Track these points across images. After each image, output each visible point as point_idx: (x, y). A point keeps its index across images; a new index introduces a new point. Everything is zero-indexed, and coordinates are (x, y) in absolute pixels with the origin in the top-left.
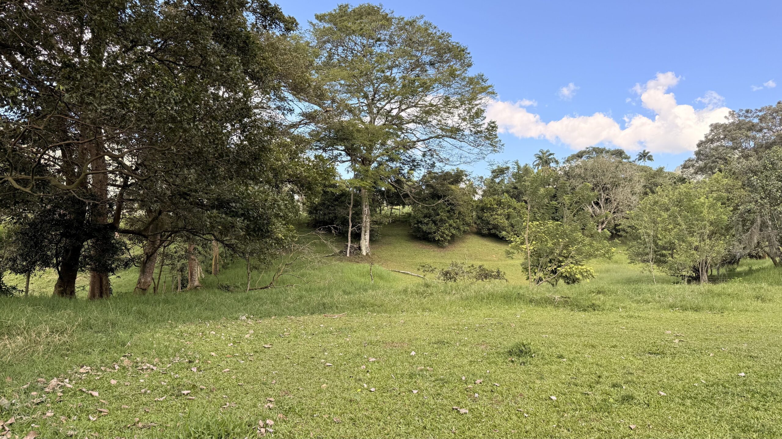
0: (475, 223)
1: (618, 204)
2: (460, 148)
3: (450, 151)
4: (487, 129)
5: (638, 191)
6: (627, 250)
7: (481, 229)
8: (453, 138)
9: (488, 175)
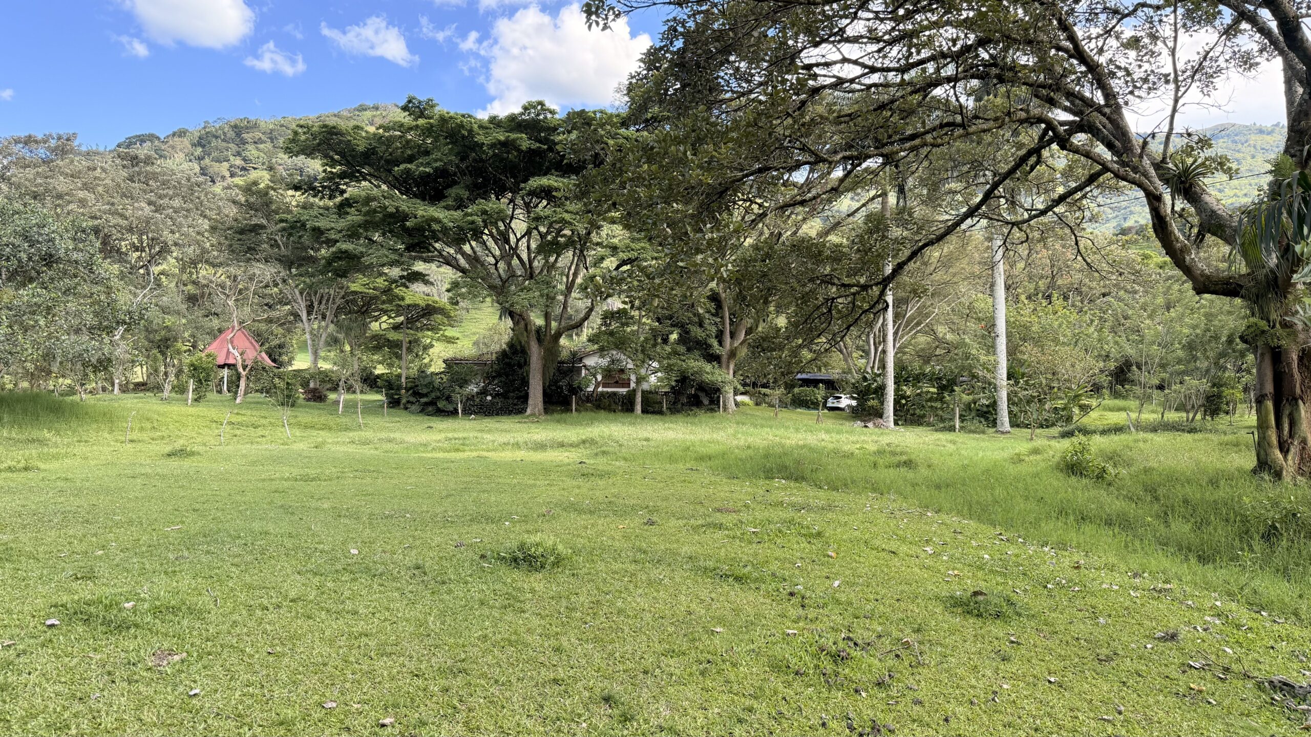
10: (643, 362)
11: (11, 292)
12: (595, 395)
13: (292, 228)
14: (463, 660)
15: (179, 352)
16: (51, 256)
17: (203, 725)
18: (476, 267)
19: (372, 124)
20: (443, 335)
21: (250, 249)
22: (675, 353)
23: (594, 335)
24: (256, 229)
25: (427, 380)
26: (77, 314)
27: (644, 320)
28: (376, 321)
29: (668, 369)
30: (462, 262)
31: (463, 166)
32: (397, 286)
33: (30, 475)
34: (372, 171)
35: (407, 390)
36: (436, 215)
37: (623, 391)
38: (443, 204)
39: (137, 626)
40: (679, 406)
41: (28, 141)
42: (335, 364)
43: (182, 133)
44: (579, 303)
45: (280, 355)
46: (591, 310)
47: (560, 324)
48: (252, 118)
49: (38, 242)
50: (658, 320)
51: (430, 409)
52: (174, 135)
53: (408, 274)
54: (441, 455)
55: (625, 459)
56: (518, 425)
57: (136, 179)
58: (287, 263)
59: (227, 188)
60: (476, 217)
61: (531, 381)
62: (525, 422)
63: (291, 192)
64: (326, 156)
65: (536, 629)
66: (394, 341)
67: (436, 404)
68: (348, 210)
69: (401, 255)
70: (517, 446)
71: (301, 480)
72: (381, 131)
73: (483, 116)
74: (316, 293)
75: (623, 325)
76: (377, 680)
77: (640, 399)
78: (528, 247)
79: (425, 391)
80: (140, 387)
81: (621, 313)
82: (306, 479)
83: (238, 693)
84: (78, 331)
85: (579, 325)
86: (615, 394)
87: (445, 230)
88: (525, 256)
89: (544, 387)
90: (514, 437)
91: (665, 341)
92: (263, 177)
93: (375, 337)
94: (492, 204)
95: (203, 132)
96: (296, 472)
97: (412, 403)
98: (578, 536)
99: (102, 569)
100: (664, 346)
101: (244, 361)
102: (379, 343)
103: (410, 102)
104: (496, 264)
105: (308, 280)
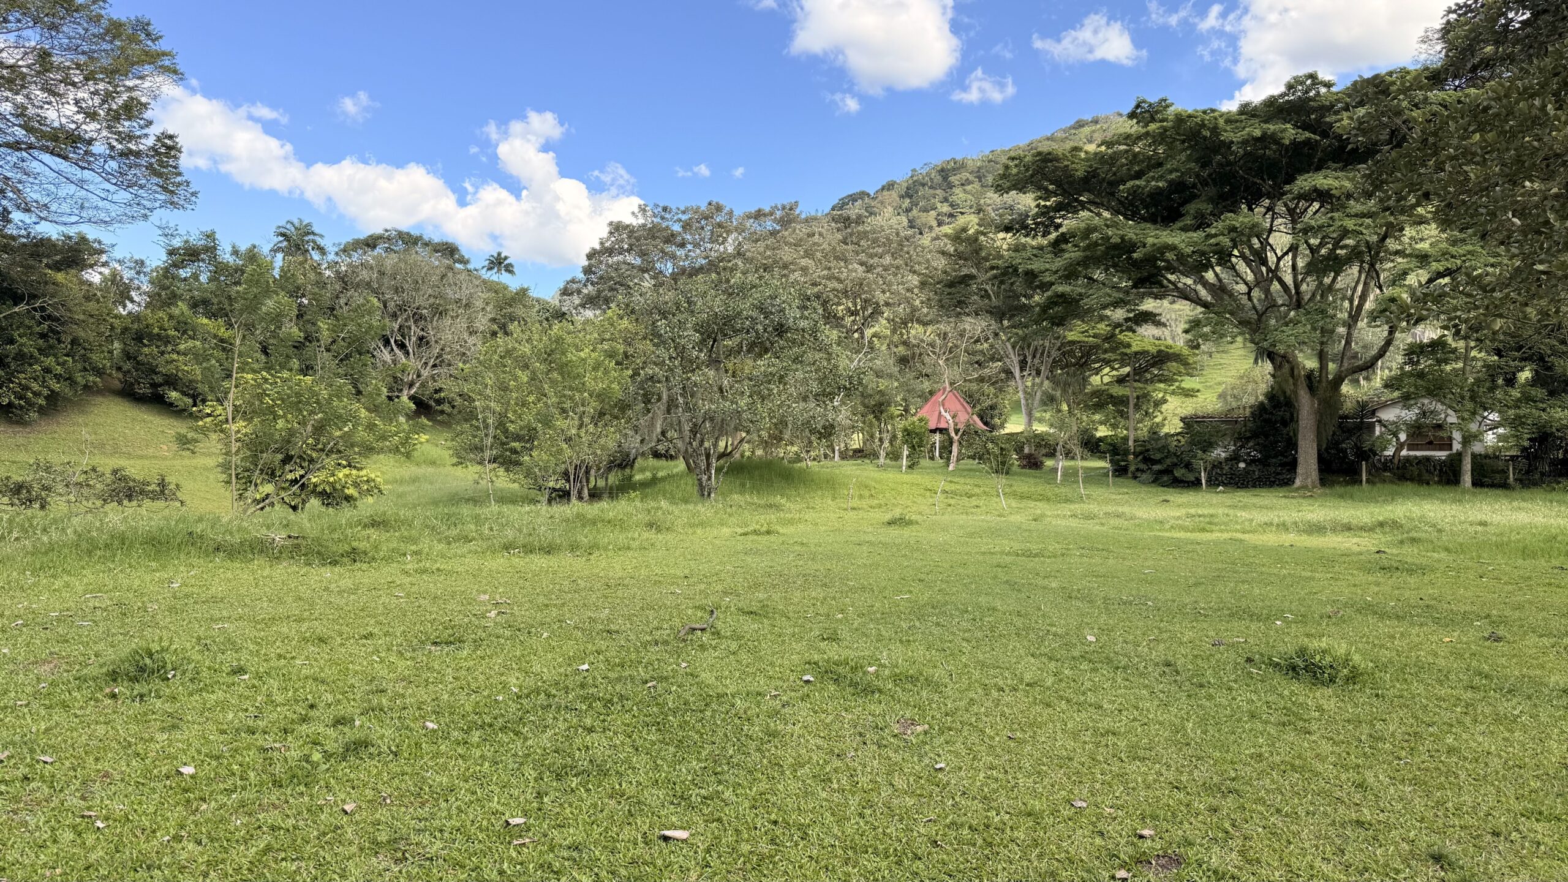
0: (119, 369)
1: (442, 350)
2: (81, 184)
3: (52, 188)
4: (153, 148)
5: (482, 328)
6: (453, 440)
7: (132, 384)
8: (59, 156)
9: (157, 259)
10: (1474, 413)
11: (750, 362)
12: (1396, 461)
13: (1003, 274)
14: (1234, 779)
15: (892, 417)
16: (782, 326)
17: (951, 802)
18: (1222, 299)
19: (1090, 142)
20: (1179, 388)
21: (960, 303)
22: (1527, 399)
23: (1391, 378)
24: (966, 280)
25: (1161, 444)
26: (805, 381)
27: (1473, 353)
28: (1097, 374)
29: (1516, 423)
30: (1203, 293)
31: (1205, 174)
32: (1121, 331)
33: (772, 538)
34: (1092, 197)
35: (1136, 455)
36: (1170, 240)
37: (1442, 455)
38: (1179, 224)
39: (880, 691)
40: (1537, 476)
41: (759, 215)
42: (1051, 425)
43: (890, 186)
44: (1371, 335)
45: (992, 417)
46: (1389, 342)
47: (1341, 366)
48: (959, 158)
49: (772, 313)
50: (1498, 352)
51: (1165, 478)
52: (883, 189)
53: (1135, 316)
54: (1182, 535)
55: (1447, 550)
56: (1284, 501)
57: (849, 240)
58: (999, 314)
59: (935, 239)
60: (1221, 237)
61: (1302, 443)
62: (1293, 497)
63: (1001, 235)
64: (1039, 188)
65: (1327, 757)
66: (1118, 397)
67: (1172, 472)
68: (1064, 246)
69: (1127, 293)
70: (1283, 527)
71: (1023, 555)
72: (1103, 148)
73: (1231, 106)
74: (1029, 347)
75: (1439, 362)
76: (1131, 785)
77: (1469, 467)
78: (1294, 267)
79: (1158, 456)
80: (859, 454)
81: (1437, 345)
82: (1029, 554)
83: (982, 775)
84: (805, 399)
85: (1369, 366)
86: (1428, 459)
87: (1181, 257)
88: (1288, 279)
89: (1319, 451)
90: (1279, 517)
91: (1511, 381)
92: (970, 221)
93: (1097, 393)
94: (1243, 218)
95: (911, 182)
96: (1017, 546)
97: (1143, 471)
98: (1382, 646)
99: (844, 633)
100: (1509, 389)
101: (956, 424)
102: (1101, 401)
103: (1138, 106)
104: (1249, 293)
105: (1020, 332)
